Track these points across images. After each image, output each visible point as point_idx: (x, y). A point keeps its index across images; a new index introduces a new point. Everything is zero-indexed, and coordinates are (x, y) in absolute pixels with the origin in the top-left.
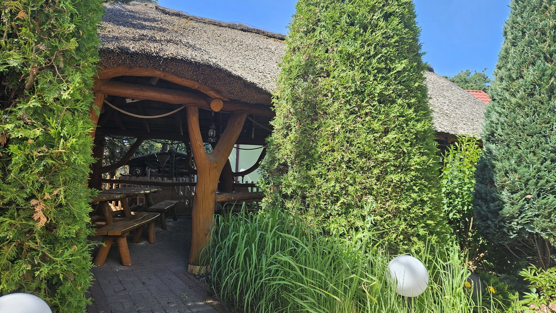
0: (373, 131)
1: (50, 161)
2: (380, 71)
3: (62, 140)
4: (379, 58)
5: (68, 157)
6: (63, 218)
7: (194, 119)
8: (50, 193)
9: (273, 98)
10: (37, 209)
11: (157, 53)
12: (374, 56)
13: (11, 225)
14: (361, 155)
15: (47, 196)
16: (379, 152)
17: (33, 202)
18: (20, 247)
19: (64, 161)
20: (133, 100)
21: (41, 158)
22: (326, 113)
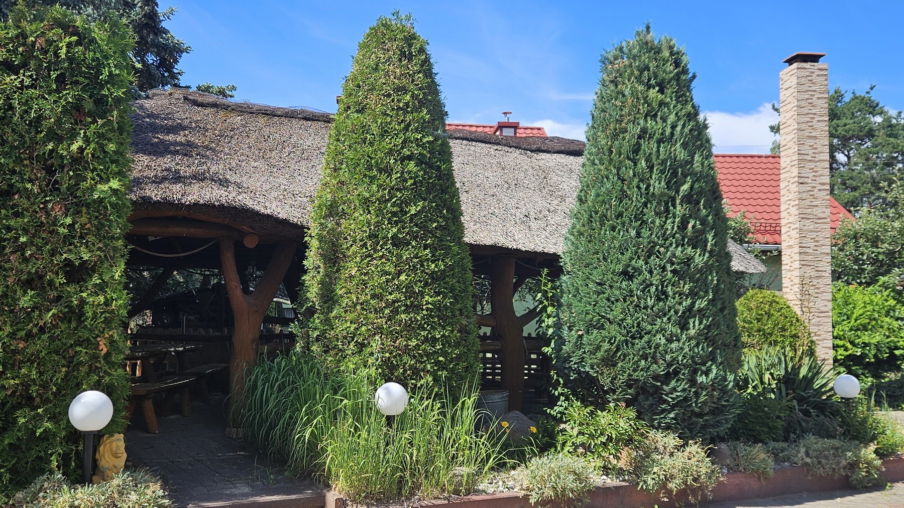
0: (387, 273)
1: (108, 315)
2: (394, 214)
3: (114, 301)
4: (394, 202)
5: (117, 311)
6: (114, 350)
7: (228, 255)
8: (108, 334)
9: (306, 236)
10: (101, 343)
11: (179, 200)
12: (389, 200)
13: (86, 353)
14: (374, 296)
15: (106, 335)
16: (390, 294)
17: (99, 339)
18: (90, 366)
19: (115, 314)
20: (156, 237)
21: (102, 313)
22: (344, 256)
